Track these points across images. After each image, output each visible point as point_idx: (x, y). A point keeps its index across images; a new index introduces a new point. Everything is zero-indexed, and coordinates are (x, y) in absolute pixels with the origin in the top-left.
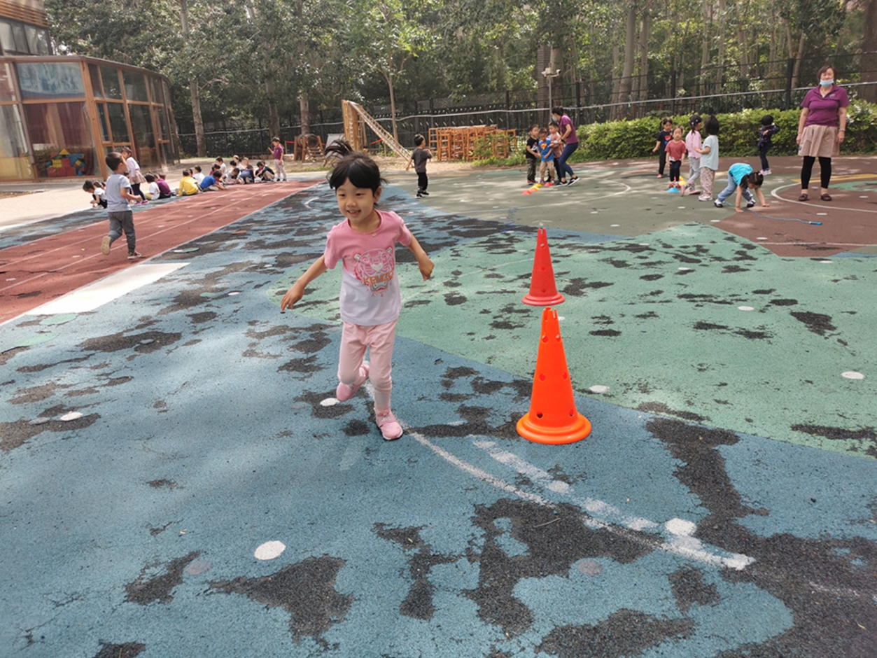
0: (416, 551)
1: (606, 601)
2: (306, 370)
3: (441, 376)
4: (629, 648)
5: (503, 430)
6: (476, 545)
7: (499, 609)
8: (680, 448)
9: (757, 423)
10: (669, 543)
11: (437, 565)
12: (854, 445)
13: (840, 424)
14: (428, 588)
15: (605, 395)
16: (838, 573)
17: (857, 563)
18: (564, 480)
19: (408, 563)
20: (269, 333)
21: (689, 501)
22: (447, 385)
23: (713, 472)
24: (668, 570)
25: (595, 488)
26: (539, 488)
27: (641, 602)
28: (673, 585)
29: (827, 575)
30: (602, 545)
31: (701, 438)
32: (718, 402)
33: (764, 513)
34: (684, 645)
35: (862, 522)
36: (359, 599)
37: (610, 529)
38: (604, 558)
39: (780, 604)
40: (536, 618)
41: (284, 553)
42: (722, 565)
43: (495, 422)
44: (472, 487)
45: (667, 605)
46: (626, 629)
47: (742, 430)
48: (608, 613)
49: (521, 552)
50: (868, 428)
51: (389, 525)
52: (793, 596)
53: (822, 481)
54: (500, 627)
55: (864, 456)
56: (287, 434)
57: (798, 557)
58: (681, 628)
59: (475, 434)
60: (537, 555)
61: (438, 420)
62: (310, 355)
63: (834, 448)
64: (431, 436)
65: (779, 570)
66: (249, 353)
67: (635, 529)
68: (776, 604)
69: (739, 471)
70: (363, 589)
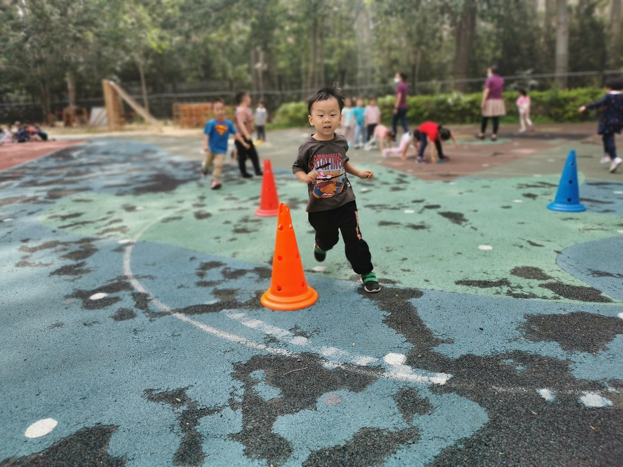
0: (185, 408)
1: (349, 424)
2: (76, 273)
3: (196, 269)
4: (373, 459)
5: (250, 304)
6: (237, 395)
7: (262, 446)
8: (384, 303)
9: (432, 282)
10: (388, 371)
11: (204, 417)
12: (497, 290)
13: (485, 278)
14: (198, 438)
15: (325, 272)
16: (509, 377)
17: (520, 368)
18: (303, 336)
19: (177, 419)
20: (41, 248)
21: (397, 339)
22: (201, 275)
23: (410, 318)
24: (392, 392)
25: (327, 339)
26: (284, 344)
27: (377, 420)
28: (398, 403)
29: (503, 380)
30: (339, 380)
31: (397, 295)
32: (404, 270)
33: (451, 342)
34: (415, 449)
35: (516, 340)
36: (133, 459)
37: (343, 368)
38: (343, 390)
39: (476, 405)
40: (294, 447)
41: (55, 429)
42: (430, 383)
43: (243, 299)
44: (229, 349)
45: (396, 419)
46: (368, 444)
47: (422, 287)
48: (352, 434)
49: (275, 395)
50: (503, 279)
51: (158, 390)
52: (484, 398)
53: (484, 316)
54: (265, 461)
55: (505, 297)
56: (58, 325)
57: (481, 370)
58: (410, 436)
59: (228, 309)
60: (289, 396)
61: (196, 301)
62: (80, 261)
63: (486, 294)
64: (191, 314)
65: (469, 381)
66: (23, 264)
67: (362, 364)
68: (474, 406)
69: (428, 315)
70: (136, 449)
